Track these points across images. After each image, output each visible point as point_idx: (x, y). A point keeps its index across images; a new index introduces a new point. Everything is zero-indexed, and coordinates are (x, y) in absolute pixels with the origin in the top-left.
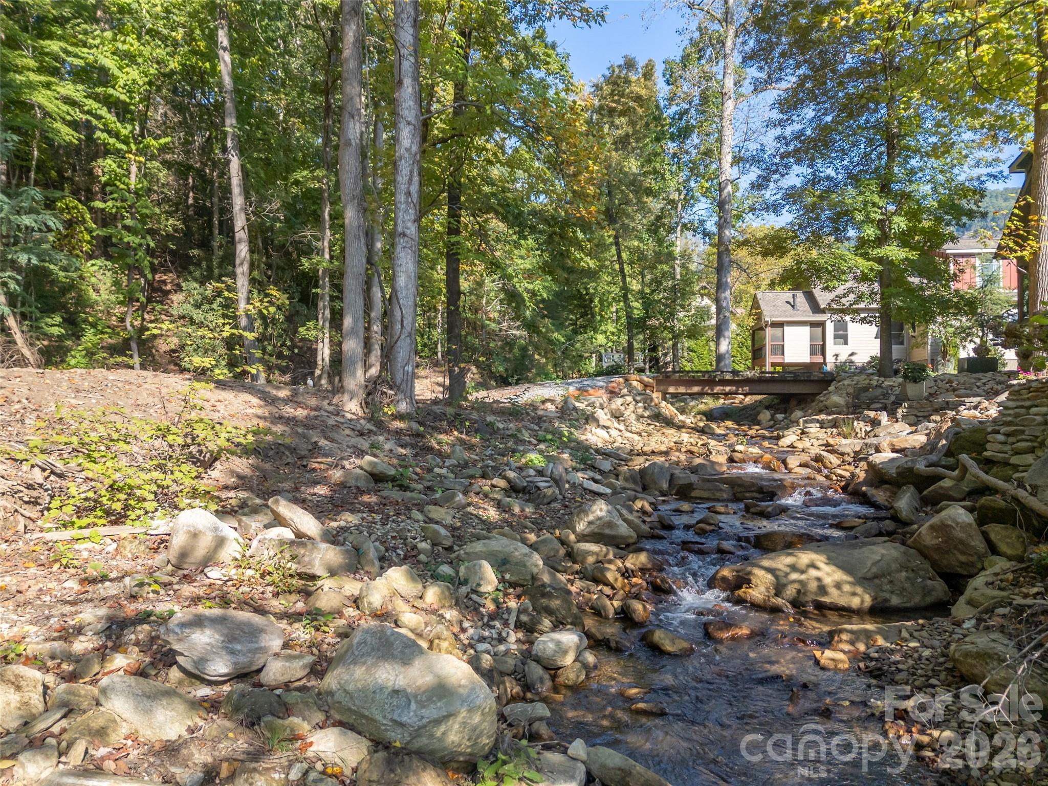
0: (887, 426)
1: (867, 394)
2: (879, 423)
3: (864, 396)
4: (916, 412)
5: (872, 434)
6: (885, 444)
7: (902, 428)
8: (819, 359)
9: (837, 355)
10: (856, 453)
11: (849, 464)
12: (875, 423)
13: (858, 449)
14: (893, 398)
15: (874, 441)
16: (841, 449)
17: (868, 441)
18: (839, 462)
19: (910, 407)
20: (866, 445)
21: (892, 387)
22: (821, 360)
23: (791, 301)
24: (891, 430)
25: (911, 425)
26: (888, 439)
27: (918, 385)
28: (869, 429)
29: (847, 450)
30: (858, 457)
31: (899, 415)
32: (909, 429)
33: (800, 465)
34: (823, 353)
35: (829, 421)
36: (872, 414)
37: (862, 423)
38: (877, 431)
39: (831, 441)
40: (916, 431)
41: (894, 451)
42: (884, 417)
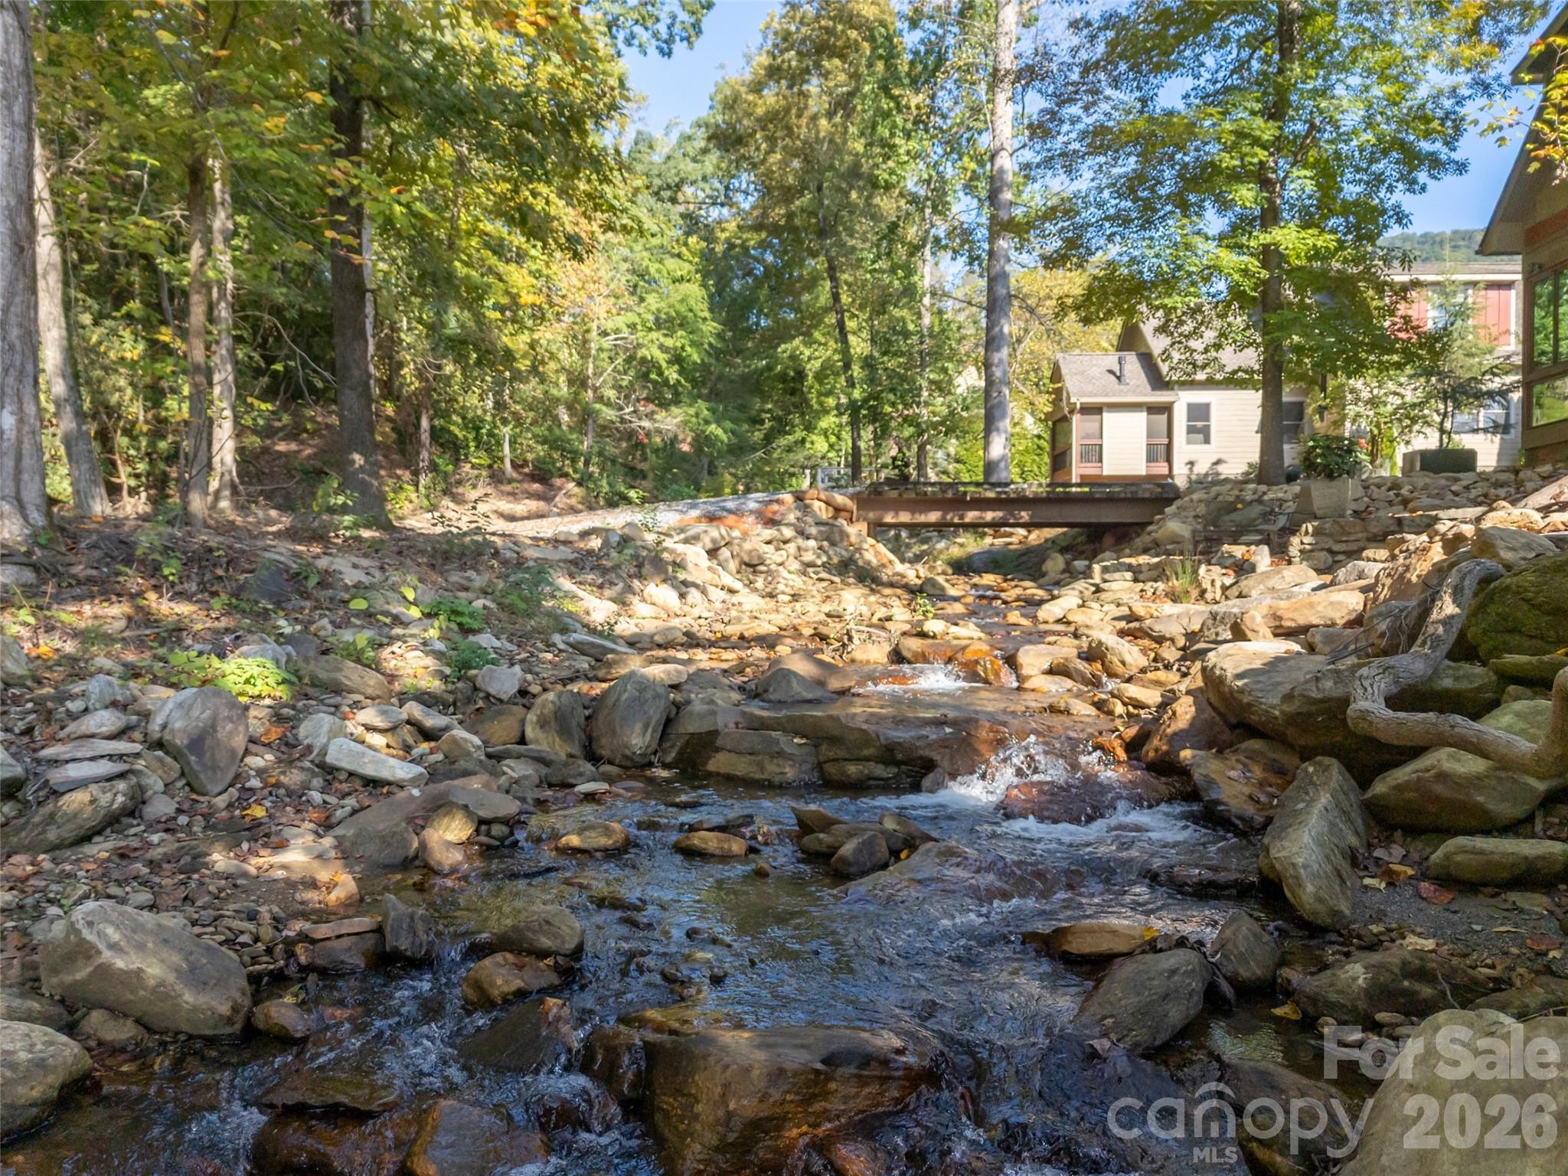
0: (1266, 575)
1: (1233, 516)
2: (1253, 569)
3: (1229, 521)
4: (1330, 544)
5: (1235, 591)
6: (1257, 617)
7: (1300, 578)
8: (1161, 469)
9: (1191, 463)
10: (1191, 637)
11: (1168, 667)
12: (1243, 568)
13: (1196, 627)
14: (1282, 521)
15: (1233, 606)
16: (1159, 628)
17: (1221, 608)
18: (1143, 662)
19: (1317, 533)
20: (1214, 616)
21: (1282, 502)
22: (1166, 471)
23: (1116, 369)
24: (1275, 582)
25: (1320, 571)
26: (1268, 601)
27: (1336, 483)
28: (1228, 581)
29: (1175, 630)
30: (1193, 649)
31: (1294, 551)
32: (1317, 580)
33: (1051, 672)
34: (1169, 459)
35: (1152, 567)
36: (1239, 551)
37: (1217, 570)
38: (1246, 583)
39: (1140, 609)
40: (1333, 583)
41: (1282, 632)
42: (1262, 557)
